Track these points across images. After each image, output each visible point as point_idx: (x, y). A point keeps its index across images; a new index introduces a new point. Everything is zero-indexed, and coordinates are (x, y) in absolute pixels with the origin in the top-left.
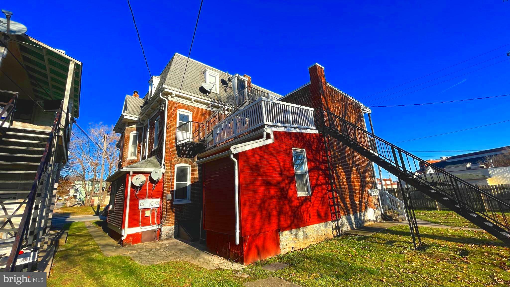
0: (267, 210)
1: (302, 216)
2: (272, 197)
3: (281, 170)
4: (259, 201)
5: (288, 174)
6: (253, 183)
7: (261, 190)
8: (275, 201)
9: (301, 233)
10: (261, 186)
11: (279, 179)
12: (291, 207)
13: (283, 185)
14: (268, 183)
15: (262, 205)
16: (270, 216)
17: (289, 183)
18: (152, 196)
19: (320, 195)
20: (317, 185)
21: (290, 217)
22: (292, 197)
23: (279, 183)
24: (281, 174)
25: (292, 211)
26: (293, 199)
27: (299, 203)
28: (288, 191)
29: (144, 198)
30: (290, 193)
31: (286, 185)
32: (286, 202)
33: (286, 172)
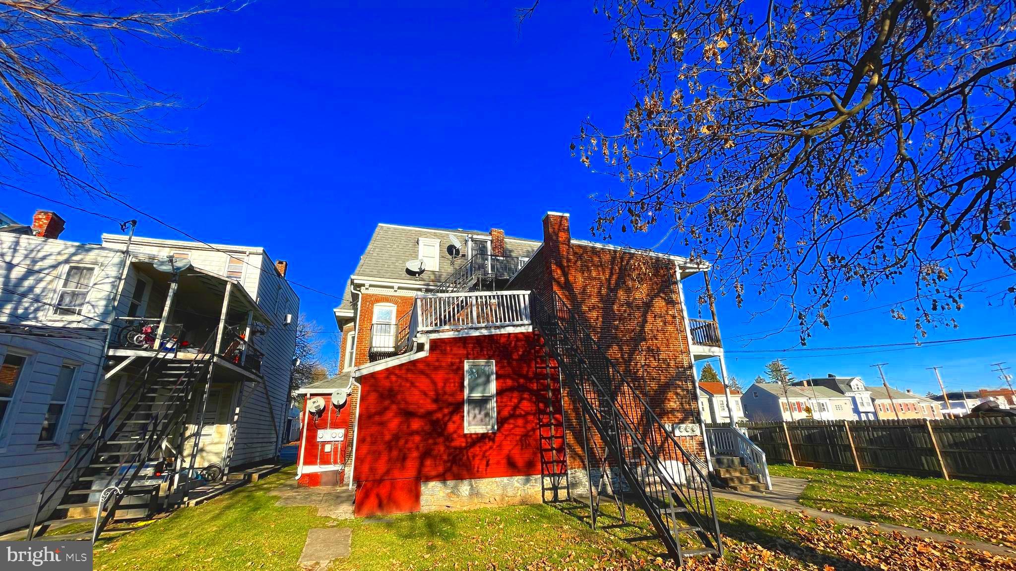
0: (400, 450)
1: (470, 463)
2: (412, 433)
3: (437, 394)
4: (388, 437)
5: (450, 399)
6: (380, 413)
7: (394, 424)
8: (417, 438)
9: (465, 487)
10: (395, 417)
11: (432, 407)
12: (448, 447)
13: (439, 415)
14: (408, 414)
15: (393, 443)
16: (404, 459)
17: (451, 414)
18: (335, 426)
19: (518, 431)
20: (513, 416)
21: (445, 462)
22: (452, 434)
23: (430, 413)
24: (436, 401)
25: (449, 455)
26: (455, 436)
27: (467, 442)
28: (446, 424)
29: (325, 428)
30: (451, 427)
31: (444, 416)
32: (441, 440)
33: (446, 397)
